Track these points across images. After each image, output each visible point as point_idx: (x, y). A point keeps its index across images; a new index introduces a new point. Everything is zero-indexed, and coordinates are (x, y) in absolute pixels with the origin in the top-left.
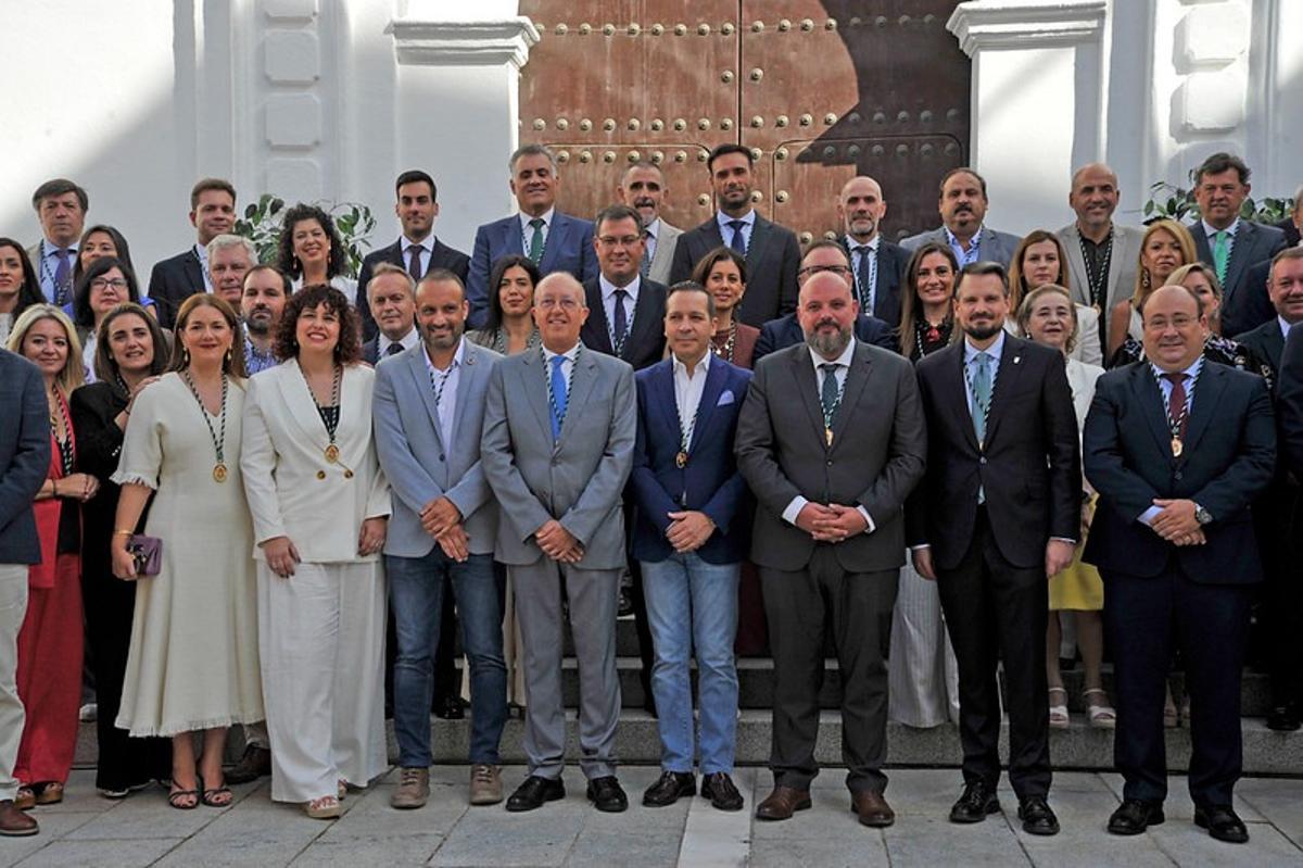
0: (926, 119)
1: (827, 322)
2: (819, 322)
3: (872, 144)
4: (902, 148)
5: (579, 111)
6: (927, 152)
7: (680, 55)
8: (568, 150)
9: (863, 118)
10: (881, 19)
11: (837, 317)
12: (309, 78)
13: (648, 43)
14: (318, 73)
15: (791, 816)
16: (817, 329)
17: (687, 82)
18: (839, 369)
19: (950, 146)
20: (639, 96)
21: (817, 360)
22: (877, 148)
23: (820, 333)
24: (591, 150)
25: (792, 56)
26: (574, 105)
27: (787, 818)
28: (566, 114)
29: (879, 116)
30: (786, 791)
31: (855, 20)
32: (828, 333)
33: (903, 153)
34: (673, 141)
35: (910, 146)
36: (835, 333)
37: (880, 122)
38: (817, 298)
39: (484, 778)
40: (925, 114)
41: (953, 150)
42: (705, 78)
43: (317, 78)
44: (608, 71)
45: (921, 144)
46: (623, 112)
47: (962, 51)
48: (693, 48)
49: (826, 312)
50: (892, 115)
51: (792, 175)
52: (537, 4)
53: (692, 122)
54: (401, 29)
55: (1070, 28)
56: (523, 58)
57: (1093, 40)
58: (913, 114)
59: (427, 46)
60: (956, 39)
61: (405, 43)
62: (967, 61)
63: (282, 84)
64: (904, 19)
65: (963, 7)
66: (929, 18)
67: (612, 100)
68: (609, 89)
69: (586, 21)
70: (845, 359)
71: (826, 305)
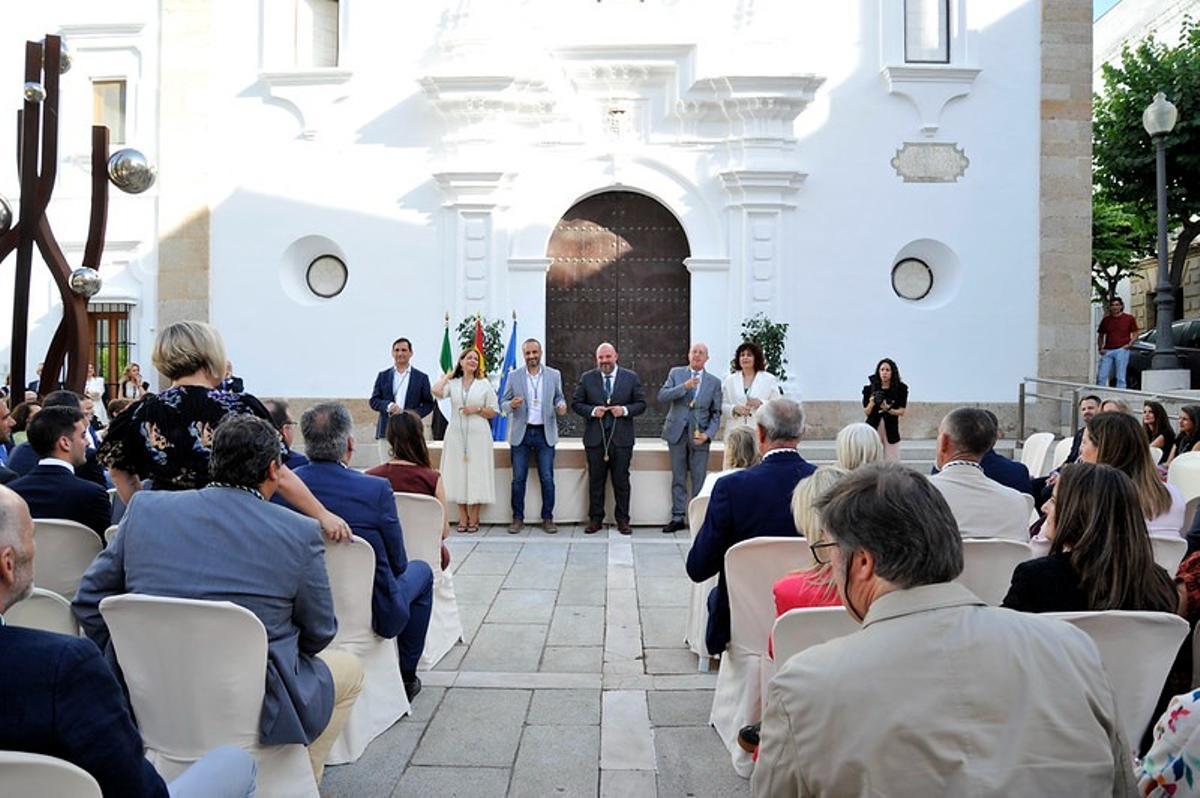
0: (677, 292)
3: (660, 299)
4: (669, 300)
5: (565, 286)
6: (677, 302)
8: (562, 298)
9: (657, 290)
10: (662, 259)
11: (609, 361)
12: (481, 277)
14: (483, 275)
17: (600, 277)
18: (611, 377)
19: (684, 300)
20: (585, 281)
22: (662, 300)
24: (569, 299)
25: (635, 270)
26: (563, 284)
28: (561, 287)
30: (594, 524)
31: (654, 260)
33: (669, 302)
34: (596, 296)
35: (672, 299)
37: (662, 291)
40: (676, 290)
41: (685, 302)
42: (606, 276)
43: (483, 277)
44: (575, 274)
45: (675, 299)
46: (579, 287)
47: (688, 271)
48: (602, 267)
50: (666, 289)
51: (634, 308)
52: (551, 252)
53: (602, 289)
54: (510, 262)
55: (720, 266)
56: (548, 270)
57: (727, 270)
58: (673, 289)
59: (517, 266)
60: (685, 267)
61: (511, 265)
62: (689, 274)
63: (472, 279)
64: (669, 260)
65: (687, 259)
66: (677, 260)
67: (576, 283)
68: (575, 279)
69: (568, 257)
70: (614, 374)
71: (605, 358)
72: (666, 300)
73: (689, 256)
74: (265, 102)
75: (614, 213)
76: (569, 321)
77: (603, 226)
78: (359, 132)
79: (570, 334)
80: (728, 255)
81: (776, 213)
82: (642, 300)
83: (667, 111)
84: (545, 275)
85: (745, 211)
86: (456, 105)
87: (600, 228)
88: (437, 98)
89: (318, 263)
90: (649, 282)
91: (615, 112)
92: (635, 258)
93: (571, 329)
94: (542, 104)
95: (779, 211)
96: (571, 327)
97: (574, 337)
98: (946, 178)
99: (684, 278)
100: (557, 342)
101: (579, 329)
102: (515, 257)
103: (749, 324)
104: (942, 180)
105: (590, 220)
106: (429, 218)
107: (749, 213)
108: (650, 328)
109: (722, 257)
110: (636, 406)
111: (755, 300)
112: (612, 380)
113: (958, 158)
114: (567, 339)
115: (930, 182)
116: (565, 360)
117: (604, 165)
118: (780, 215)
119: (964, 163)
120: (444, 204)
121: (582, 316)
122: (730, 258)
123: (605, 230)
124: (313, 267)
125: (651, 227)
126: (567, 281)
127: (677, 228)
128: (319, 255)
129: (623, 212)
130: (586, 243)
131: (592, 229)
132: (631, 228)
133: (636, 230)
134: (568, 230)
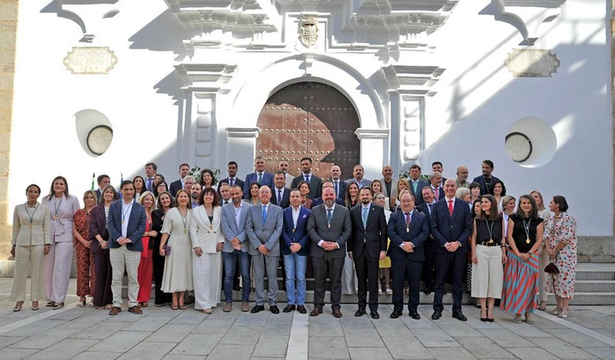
0: (350, 154)
2: (327, 198)
3: (337, 159)
4: (344, 160)
5: (270, 149)
6: (350, 161)
7: (293, 136)
9: (336, 152)
10: (340, 131)
11: (332, 198)
12: (207, 140)
13: (286, 134)
15: (318, 315)
17: (295, 143)
18: (332, 210)
19: (356, 160)
20: (284, 145)
21: (326, 208)
22: (339, 159)
23: (327, 201)
24: (272, 158)
25: (319, 138)
26: (269, 147)
28: (267, 149)
29: (339, 152)
30: (317, 309)
31: (334, 131)
32: (329, 201)
34: (292, 156)
35: (346, 159)
36: (331, 201)
38: (327, 193)
39: (245, 305)
40: (350, 152)
42: (299, 142)
43: (209, 140)
44: (277, 140)
45: (349, 159)
46: (280, 149)
47: (358, 139)
48: (297, 135)
49: (329, 197)
50: (342, 152)
51: (319, 165)
52: (260, 124)
53: (296, 152)
54: (229, 129)
55: (381, 135)
56: (258, 137)
57: (386, 137)
58: (347, 152)
59: (234, 133)
60: (356, 136)
61: (231, 132)
62: (359, 141)
63: (202, 141)
64: (345, 131)
65: (358, 129)
66: (350, 131)
67: (278, 146)
68: (277, 144)
69: (272, 128)
70: (333, 208)
71: (329, 195)
72: (342, 160)
73: (359, 127)
74: (59, 16)
75: (306, 98)
77: (298, 107)
78: (130, 40)
80: (388, 127)
81: (424, 97)
83: (344, 25)
84: (255, 140)
85: (401, 95)
86: (193, 17)
87: (295, 108)
88: (179, 11)
89: (95, 131)
90: (330, 146)
91: (307, 25)
92: (321, 130)
94: (254, 17)
95: (426, 95)
98: (544, 74)
99: (355, 144)
104: (540, 76)
107: (404, 97)
109: (383, 128)
113: (552, 60)
115: (532, 76)
117: (300, 62)
119: (556, 63)
120: (183, 88)
122: (389, 129)
123: (299, 110)
124: (92, 133)
125: (331, 108)
126: (271, 145)
127: (351, 109)
128: (96, 126)
129: (312, 97)
130: (285, 119)
131: (289, 108)
132: (318, 108)
133: (321, 110)
134: (272, 109)
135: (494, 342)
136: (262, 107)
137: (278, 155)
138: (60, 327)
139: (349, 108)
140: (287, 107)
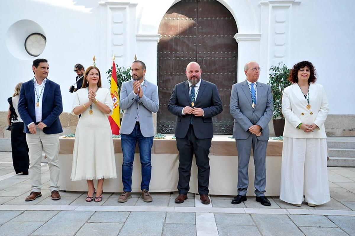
0: (230, 53)
1: (194, 76)
2: (192, 76)
3: (220, 58)
4: (226, 58)
5: (168, 51)
6: (230, 59)
7: (186, 41)
8: (166, 57)
9: (219, 53)
10: (222, 36)
11: (197, 75)
12: (121, 44)
13: (181, 39)
14: (122, 43)
15: (184, 202)
16: (191, 78)
17: (188, 46)
18: (196, 87)
19: (234, 58)
20: (179, 48)
21: (190, 84)
22: (221, 58)
23: (192, 79)
24: (170, 58)
25: (207, 42)
26: (167, 50)
27: (182, 203)
28: (166, 51)
30: (182, 195)
31: (218, 36)
32: (194, 79)
33: (226, 59)
34: (185, 56)
35: (227, 58)
36: (196, 79)
37: (222, 53)
39: (147, 195)
40: (230, 52)
41: (235, 59)
42: (191, 45)
43: (122, 44)
44: (174, 44)
45: (229, 58)
46: (176, 51)
47: (236, 42)
48: (189, 40)
49: (194, 74)
50: (224, 52)
51: (206, 63)
52: (161, 32)
53: (189, 53)
54: (137, 36)
55: (255, 38)
56: (159, 41)
57: (259, 40)
58: (228, 52)
59: (142, 39)
60: (235, 40)
61: (138, 38)
62: (237, 44)
63: (116, 45)
64: (226, 36)
65: (237, 34)
66: (230, 36)
67: (174, 49)
68: (174, 47)
69: (170, 35)
70: (198, 85)
71: (194, 72)
72: (224, 58)
73: (237, 33)
75: (195, 10)
76: (170, 70)
77: (189, 17)
79: (171, 78)
80: (260, 32)
81: (289, 6)
82: (211, 58)
84: (157, 44)
85: (271, 6)
87: (187, 18)
89: (31, 37)
90: (215, 48)
92: (207, 35)
93: (171, 74)
95: (291, 5)
96: (171, 73)
97: (173, 79)
99: (234, 46)
100: (164, 81)
101: (175, 75)
102: (141, 33)
103: (275, 69)
105: (182, 14)
106: (91, 11)
107: (273, 7)
108: (215, 73)
109: (257, 33)
110: (214, 109)
111: (275, 57)
112: (196, 90)
114: (169, 80)
116: (168, 92)
118: (291, 7)
120: (100, 3)
121: (177, 68)
122: (261, 33)
123: (191, 20)
124: (29, 39)
125: (216, 17)
126: (169, 48)
127: (231, 18)
128: (32, 33)
129: (200, 9)
130: (180, 27)
131: (183, 19)
132: (205, 18)
133: (208, 19)
134: (170, 19)
135: (349, 191)
136: (162, 18)
137: (175, 56)
138: (24, 182)
139: (230, 17)
140: (181, 17)
